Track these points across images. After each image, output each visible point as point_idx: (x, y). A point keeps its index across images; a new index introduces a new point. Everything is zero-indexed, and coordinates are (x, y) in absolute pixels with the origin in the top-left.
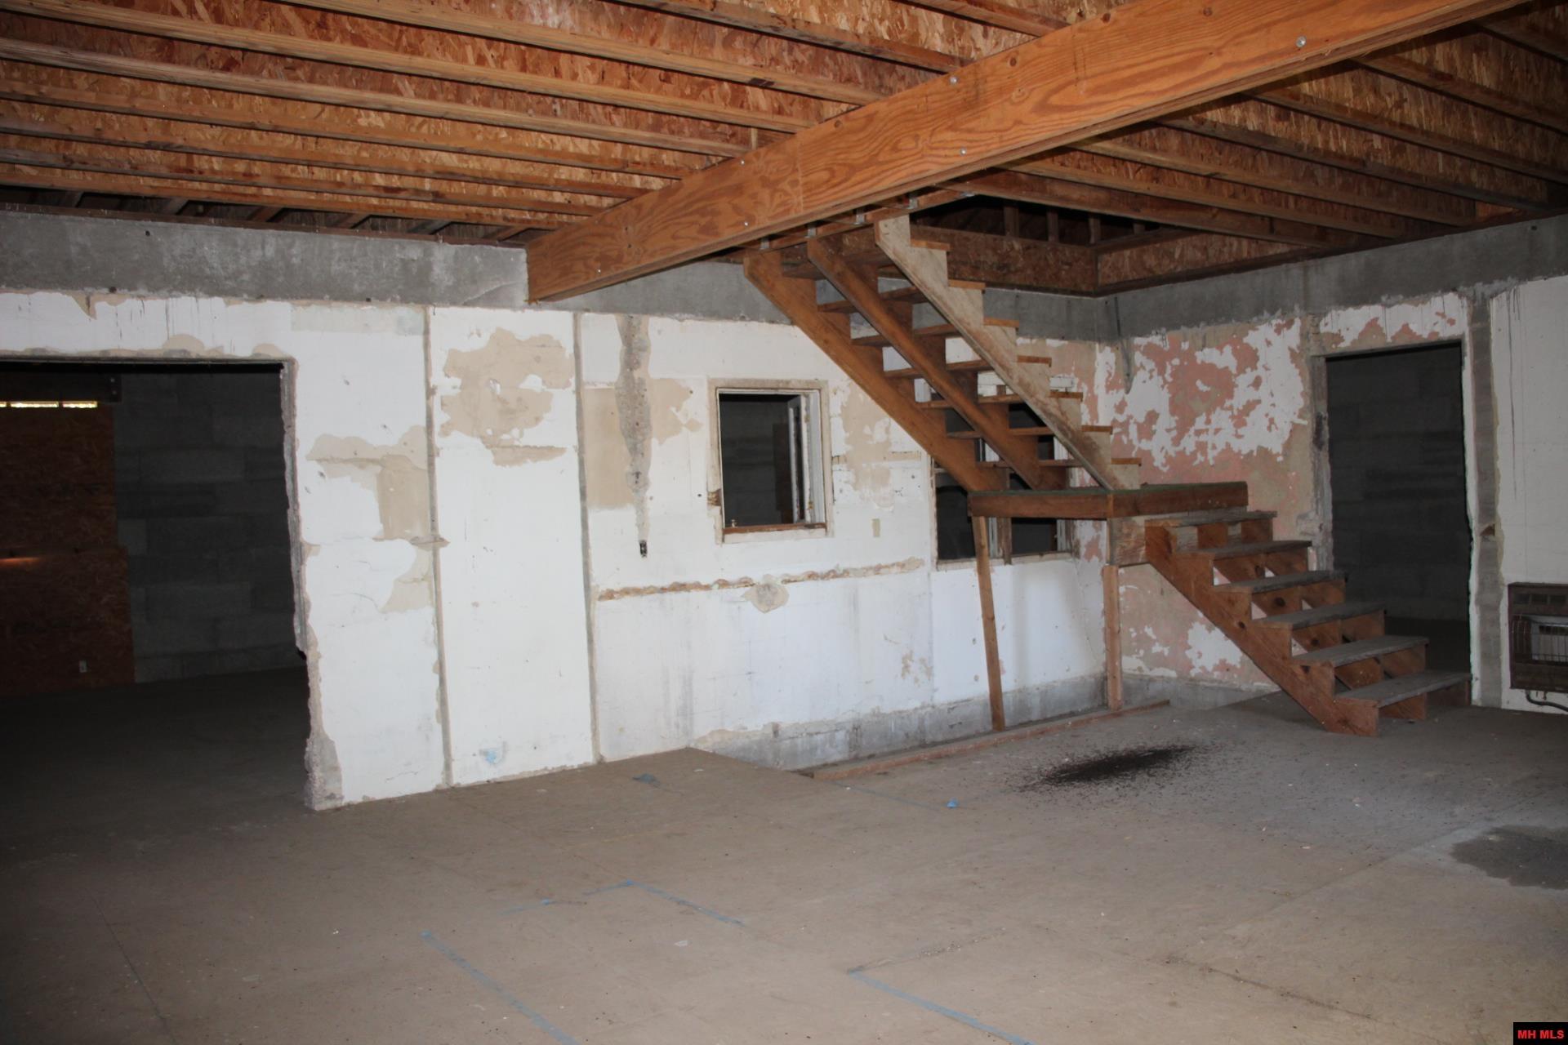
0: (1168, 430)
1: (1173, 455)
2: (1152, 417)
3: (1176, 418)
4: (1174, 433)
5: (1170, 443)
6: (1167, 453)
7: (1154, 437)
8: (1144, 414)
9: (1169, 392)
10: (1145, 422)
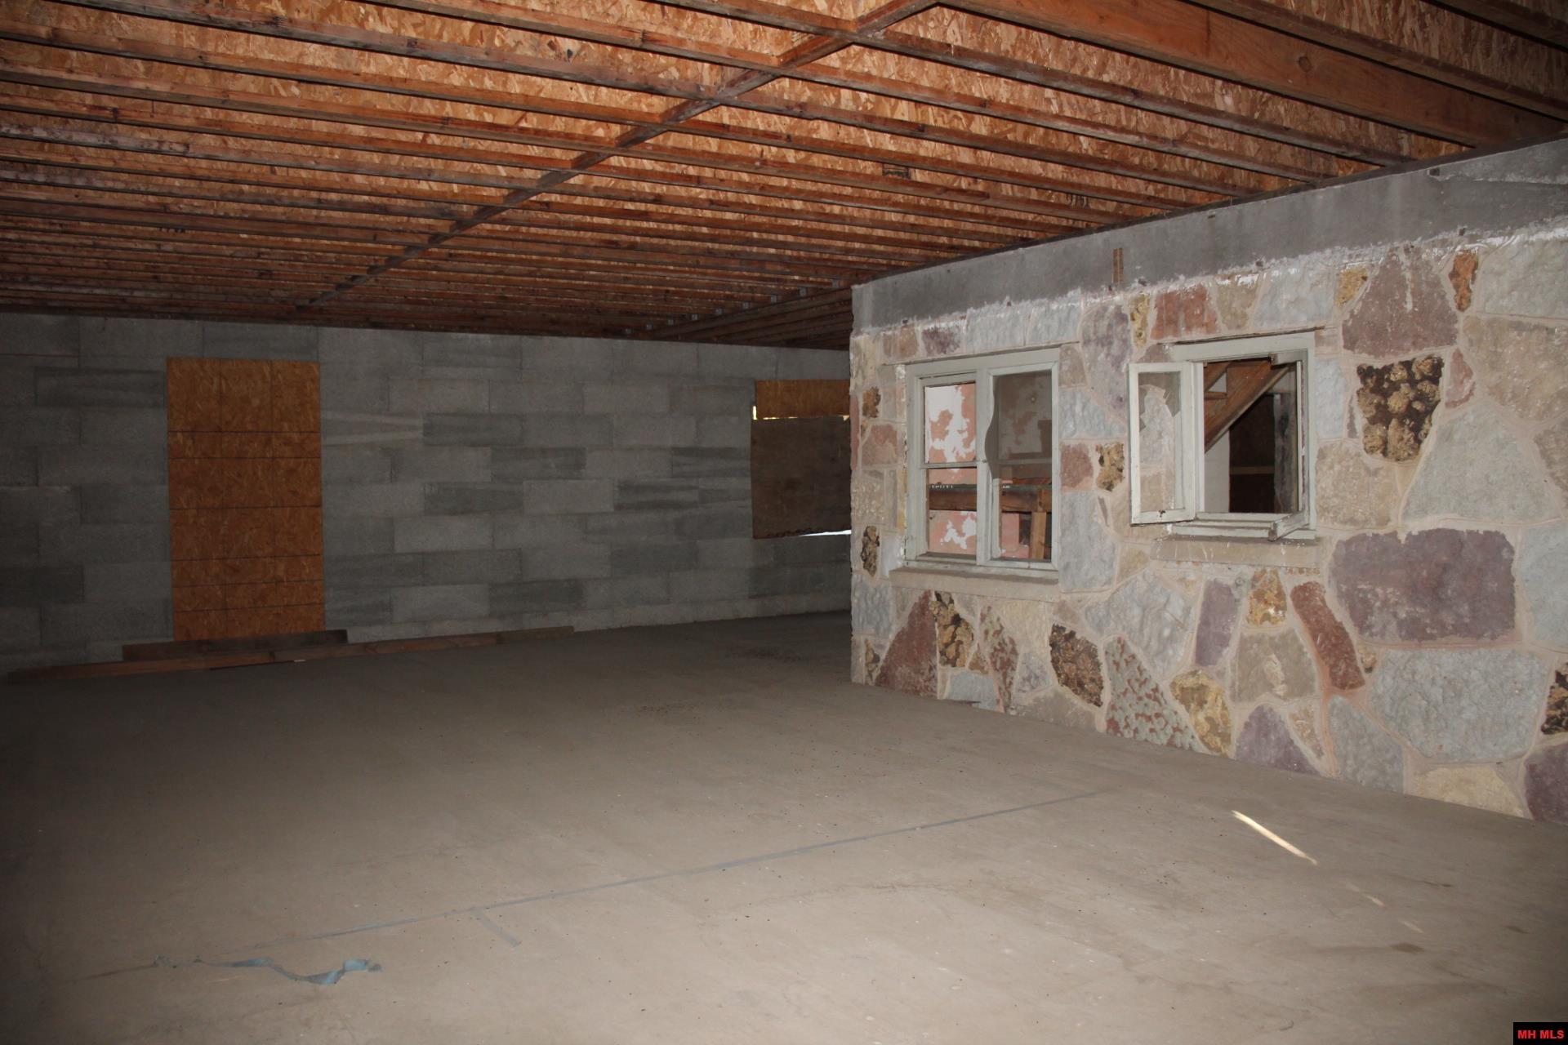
0: (961, 432)
1: (964, 456)
2: (946, 417)
3: (968, 420)
4: (966, 435)
5: (962, 444)
6: (958, 454)
7: (947, 438)
8: (938, 414)
9: (963, 395)
10: (939, 421)
